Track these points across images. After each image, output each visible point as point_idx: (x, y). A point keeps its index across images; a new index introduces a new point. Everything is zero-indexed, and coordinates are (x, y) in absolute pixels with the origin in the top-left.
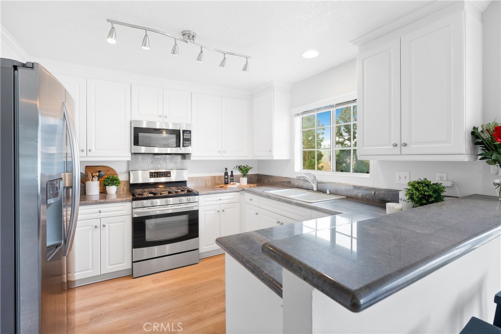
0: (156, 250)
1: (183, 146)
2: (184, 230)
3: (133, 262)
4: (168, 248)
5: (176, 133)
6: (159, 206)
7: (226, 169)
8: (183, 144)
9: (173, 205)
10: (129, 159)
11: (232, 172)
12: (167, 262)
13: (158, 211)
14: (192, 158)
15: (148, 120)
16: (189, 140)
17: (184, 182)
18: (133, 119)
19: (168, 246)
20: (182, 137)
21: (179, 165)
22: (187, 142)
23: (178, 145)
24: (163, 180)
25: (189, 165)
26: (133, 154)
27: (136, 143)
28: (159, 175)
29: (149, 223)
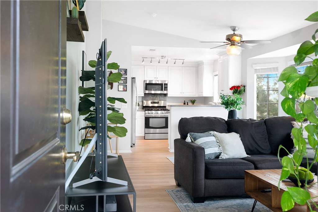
0: (152, 130)
1: (164, 90)
2: (164, 125)
3: (145, 133)
4: (158, 131)
5: (161, 84)
6: (153, 113)
7: (185, 101)
8: (164, 89)
9: (160, 113)
10: (143, 96)
11: (187, 103)
12: (157, 136)
13: (153, 115)
14: (168, 96)
15: (150, 80)
16: (167, 88)
17: (165, 107)
18: (145, 80)
19: (158, 130)
20: (163, 86)
21: (163, 98)
22: (166, 88)
23: (162, 90)
24: (156, 105)
25: (167, 99)
26: (145, 94)
27: (146, 89)
28: (154, 103)
29: (151, 119)
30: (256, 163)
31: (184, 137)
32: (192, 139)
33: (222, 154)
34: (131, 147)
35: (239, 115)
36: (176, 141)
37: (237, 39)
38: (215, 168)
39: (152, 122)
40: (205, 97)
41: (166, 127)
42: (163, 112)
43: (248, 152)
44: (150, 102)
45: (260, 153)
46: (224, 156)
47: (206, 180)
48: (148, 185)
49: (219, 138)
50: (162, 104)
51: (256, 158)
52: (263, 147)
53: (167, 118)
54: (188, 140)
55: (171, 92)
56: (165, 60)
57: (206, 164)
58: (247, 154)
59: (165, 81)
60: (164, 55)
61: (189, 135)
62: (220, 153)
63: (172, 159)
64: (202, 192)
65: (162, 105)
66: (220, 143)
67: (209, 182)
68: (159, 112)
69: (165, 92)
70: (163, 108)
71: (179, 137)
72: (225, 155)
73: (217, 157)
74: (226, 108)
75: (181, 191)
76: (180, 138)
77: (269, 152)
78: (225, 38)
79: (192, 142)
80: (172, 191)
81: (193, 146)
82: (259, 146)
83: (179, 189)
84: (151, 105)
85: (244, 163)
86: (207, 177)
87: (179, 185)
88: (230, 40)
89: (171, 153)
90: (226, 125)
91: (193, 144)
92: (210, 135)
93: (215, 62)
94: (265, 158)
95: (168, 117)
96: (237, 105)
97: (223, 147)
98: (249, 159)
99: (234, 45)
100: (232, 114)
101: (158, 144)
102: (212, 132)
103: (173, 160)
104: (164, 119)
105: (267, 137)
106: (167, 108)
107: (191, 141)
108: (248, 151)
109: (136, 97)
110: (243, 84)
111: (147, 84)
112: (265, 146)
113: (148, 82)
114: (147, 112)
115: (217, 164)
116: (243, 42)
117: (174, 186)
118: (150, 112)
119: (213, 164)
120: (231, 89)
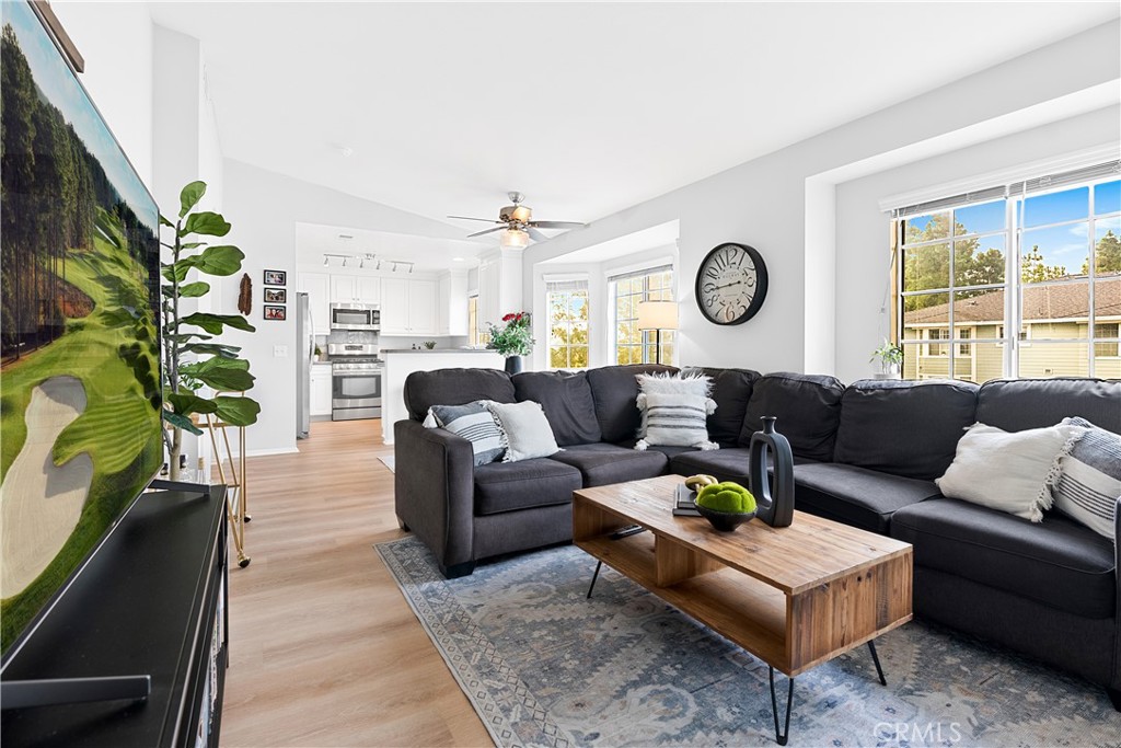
0: (349, 403)
1: (374, 324)
2: (374, 391)
3: (333, 409)
4: (361, 402)
5: (367, 312)
6: (352, 368)
7: (413, 344)
8: (373, 322)
9: (365, 368)
10: (329, 334)
11: (420, 347)
12: (360, 413)
13: (351, 372)
14: (382, 334)
15: (343, 302)
16: (378, 319)
17: (375, 356)
18: (332, 302)
19: (361, 400)
20: (372, 316)
21: (370, 340)
22: (376, 320)
23: (369, 323)
24: (357, 352)
25: (379, 340)
26: (332, 330)
27: (335, 321)
28: (352, 348)
29: (345, 381)
30: (585, 466)
31: (418, 415)
32: (439, 420)
33: (509, 451)
34: (298, 438)
35: (527, 366)
36: (398, 426)
37: (521, 214)
38: (499, 487)
39: (349, 387)
40: (452, 337)
41: (378, 394)
42: (371, 365)
43: (562, 443)
44: (342, 347)
45: (582, 442)
46: (513, 456)
47: (476, 519)
48: (330, 535)
49: (501, 416)
50: (368, 350)
51: (578, 453)
52: (586, 429)
53: (378, 378)
54: (430, 422)
55: (386, 327)
56: (374, 262)
57: (475, 479)
58: (559, 446)
59: (376, 306)
60: (373, 253)
61: (430, 411)
62: (505, 451)
63: (390, 461)
64: (467, 549)
65: (369, 353)
66: (504, 426)
67: (483, 522)
68: (364, 366)
69: (375, 327)
70: (372, 358)
71: (405, 415)
72: (516, 453)
73: (499, 458)
74: (502, 352)
75: (412, 545)
76: (407, 418)
77: (598, 438)
78: (499, 215)
79: (439, 427)
80: (391, 547)
81: (443, 438)
82: (579, 426)
83: (407, 538)
84: (347, 352)
85: (561, 469)
86: (478, 512)
87: (406, 529)
88: (507, 218)
89: (388, 447)
90: (512, 386)
91: (442, 433)
92: (480, 409)
93: (472, 272)
94: (597, 453)
95: (380, 376)
96: (523, 346)
97: (511, 435)
98: (564, 456)
99: (516, 228)
100: (512, 363)
101: (360, 429)
102: (484, 402)
103: (392, 466)
104: (374, 379)
105: (593, 407)
106: (380, 357)
107: (436, 426)
108: (562, 440)
109: (311, 336)
110: (526, 311)
111: (335, 311)
112: (590, 425)
113: (339, 307)
114: (337, 366)
115: (501, 476)
116: (533, 224)
117: (394, 531)
118: (342, 365)
119: (493, 477)
120: (504, 319)
